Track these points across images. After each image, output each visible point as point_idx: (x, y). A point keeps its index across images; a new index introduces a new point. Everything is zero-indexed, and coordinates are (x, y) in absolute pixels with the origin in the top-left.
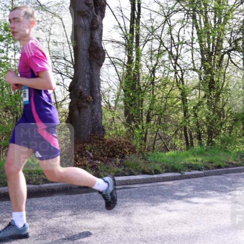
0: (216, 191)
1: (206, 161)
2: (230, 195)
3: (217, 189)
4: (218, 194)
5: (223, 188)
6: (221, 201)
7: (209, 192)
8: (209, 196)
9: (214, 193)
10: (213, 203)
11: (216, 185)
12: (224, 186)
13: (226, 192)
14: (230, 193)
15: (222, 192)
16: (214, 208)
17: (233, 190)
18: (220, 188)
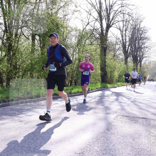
0: (9, 115)
1: (4, 97)
2: (17, 117)
3: (9, 114)
4: (10, 117)
5: (13, 113)
6: (11, 121)
7: (4, 117)
8: (4, 119)
9: (7, 117)
10: (6, 123)
11: (9, 112)
12: (14, 112)
13: (15, 116)
14: (18, 116)
15: (13, 116)
16: (6, 126)
17: (19, 114)
18: (12, 113)
